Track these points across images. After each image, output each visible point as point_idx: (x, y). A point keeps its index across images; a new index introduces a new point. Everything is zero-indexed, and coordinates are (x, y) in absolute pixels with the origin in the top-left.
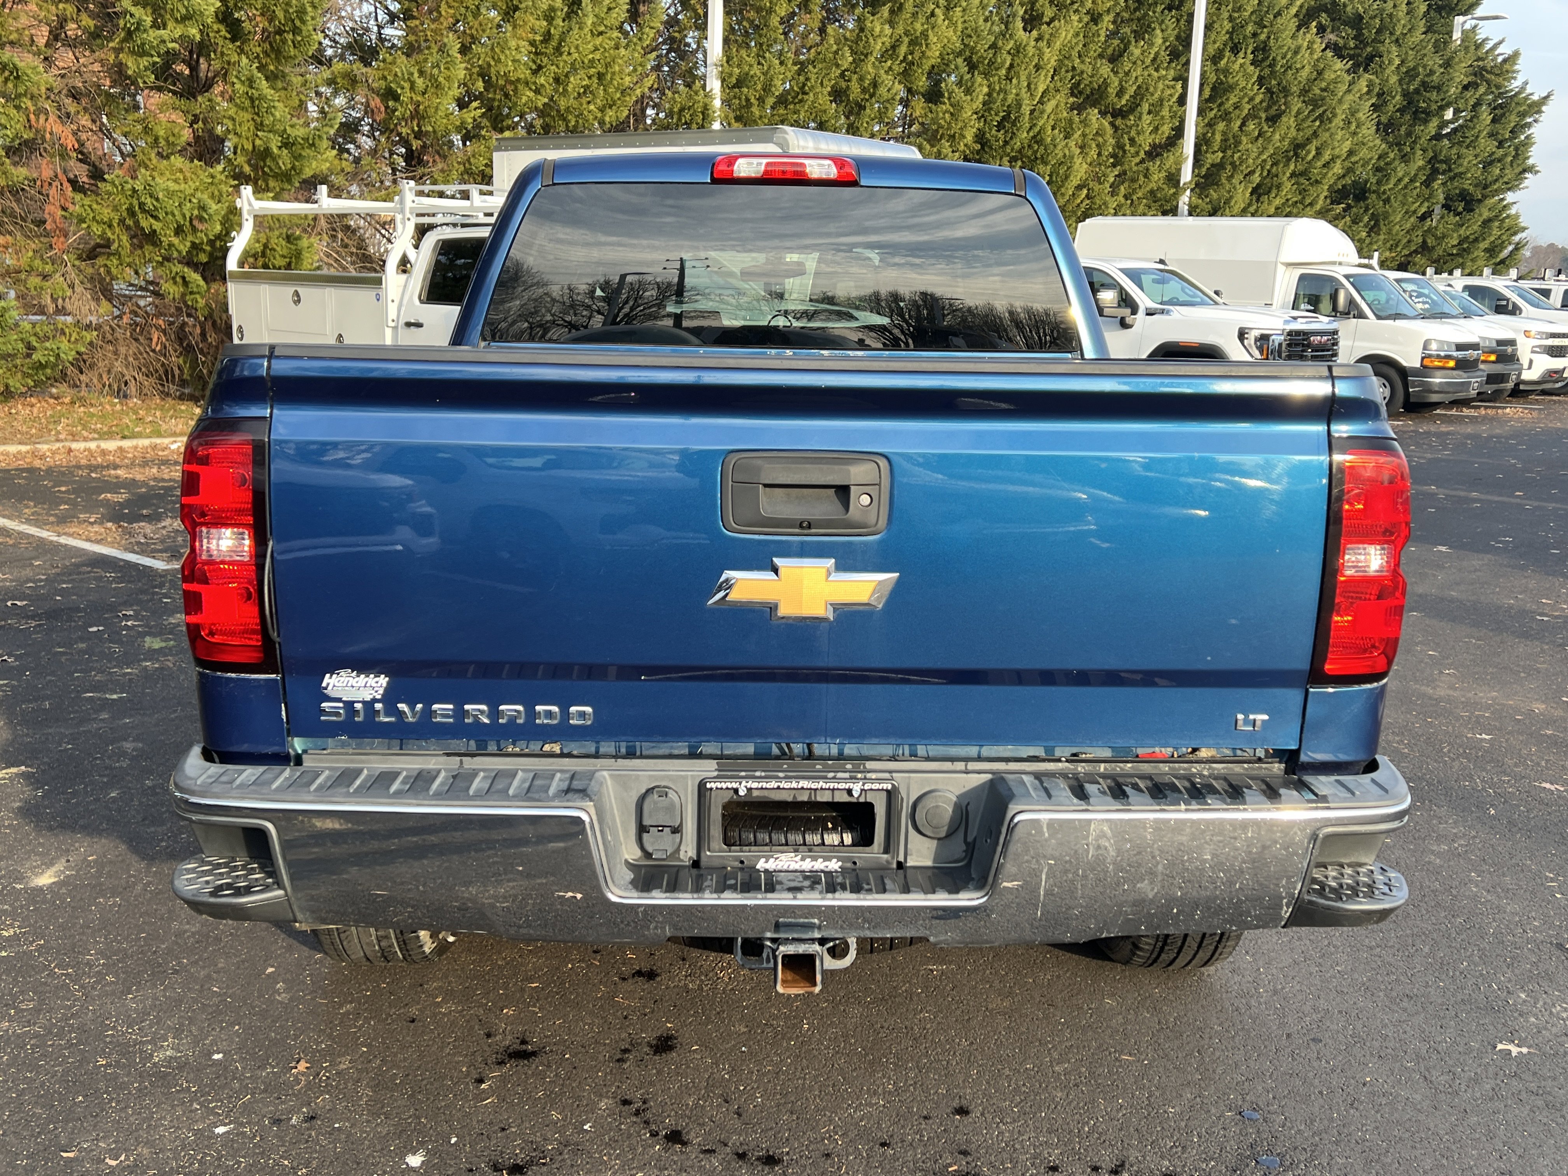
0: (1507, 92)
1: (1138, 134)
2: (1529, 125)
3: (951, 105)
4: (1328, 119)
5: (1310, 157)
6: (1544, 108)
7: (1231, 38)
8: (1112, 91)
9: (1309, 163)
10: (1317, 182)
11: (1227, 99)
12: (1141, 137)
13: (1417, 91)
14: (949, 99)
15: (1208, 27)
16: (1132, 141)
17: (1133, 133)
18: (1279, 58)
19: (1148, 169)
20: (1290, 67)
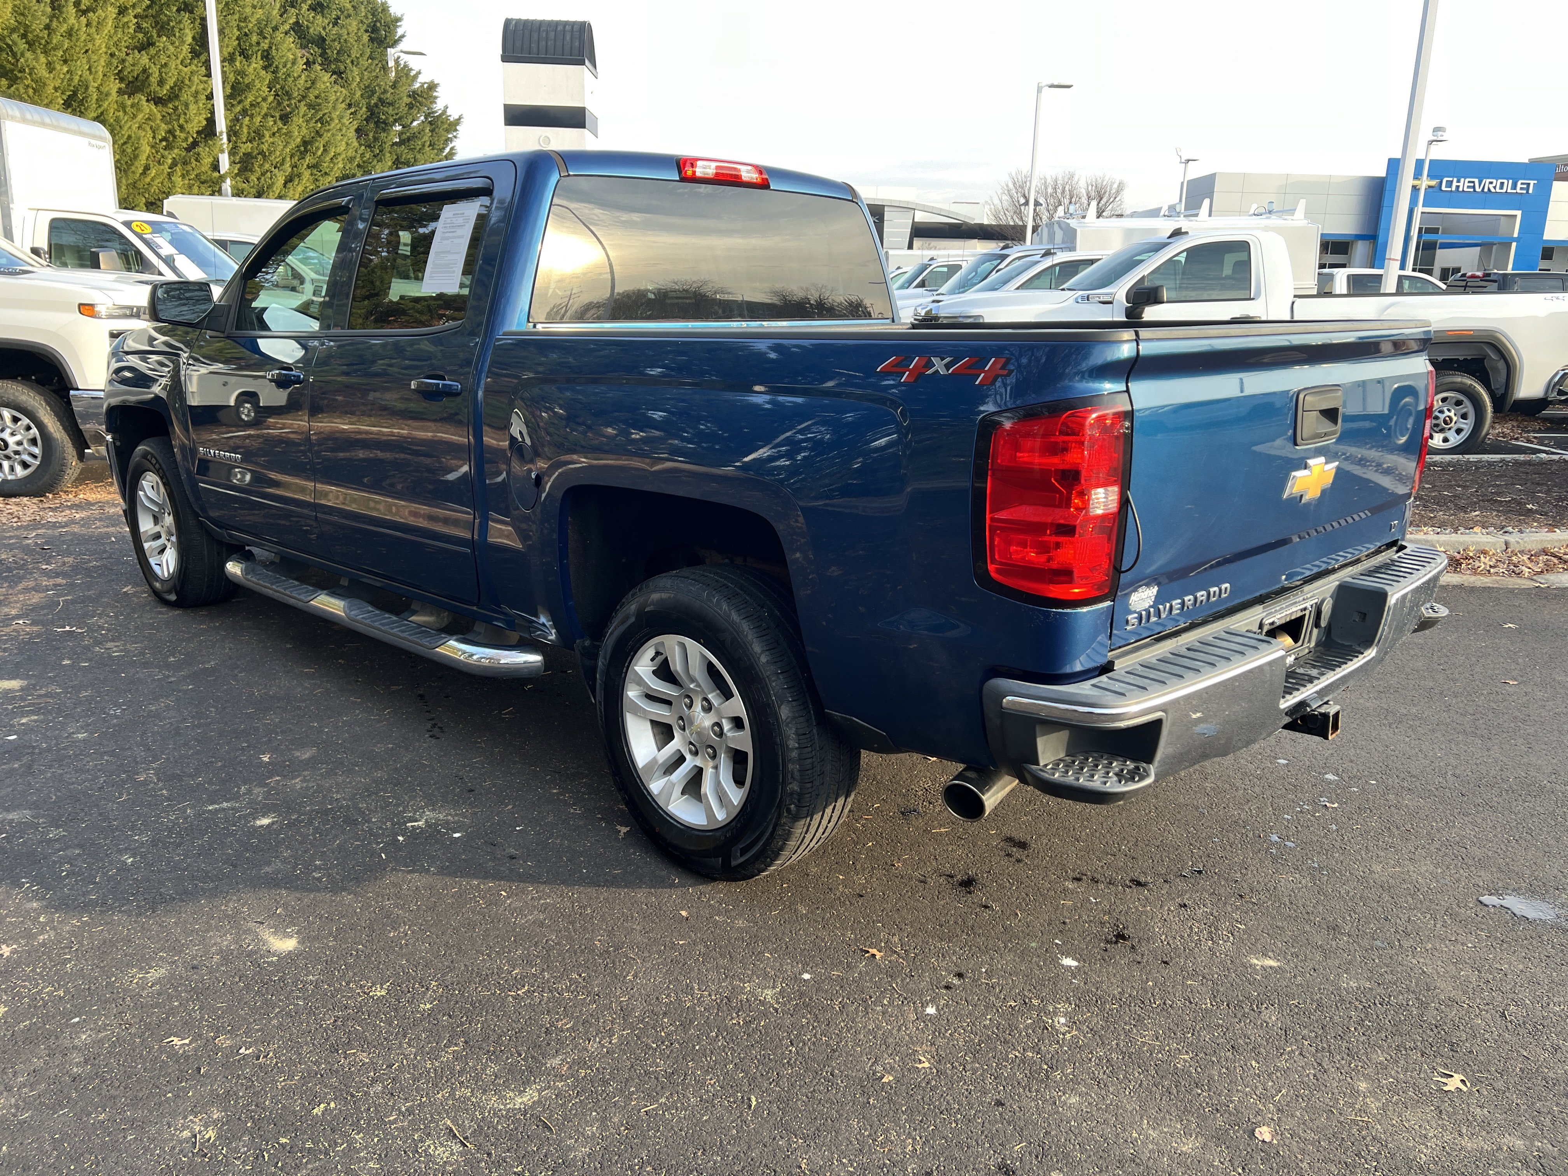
0: (433, 113)
1: (186, 122)
2: (451, 140)
3: (32, 80)
4: (327, 122)
5: (319, 153)
6: (458, 128)
7: (239, 44)
8: (154, 79)
9: (319, 158)
10: (326, 173)
11: (246, 98)
12: (190, 126)
13: (376, 105)
14: (30, 74)
15: (221, 32)
16: (181, 127)
17: (182, 121)
18: (281, 66)
19: (199, 154)
20: (289, 75)
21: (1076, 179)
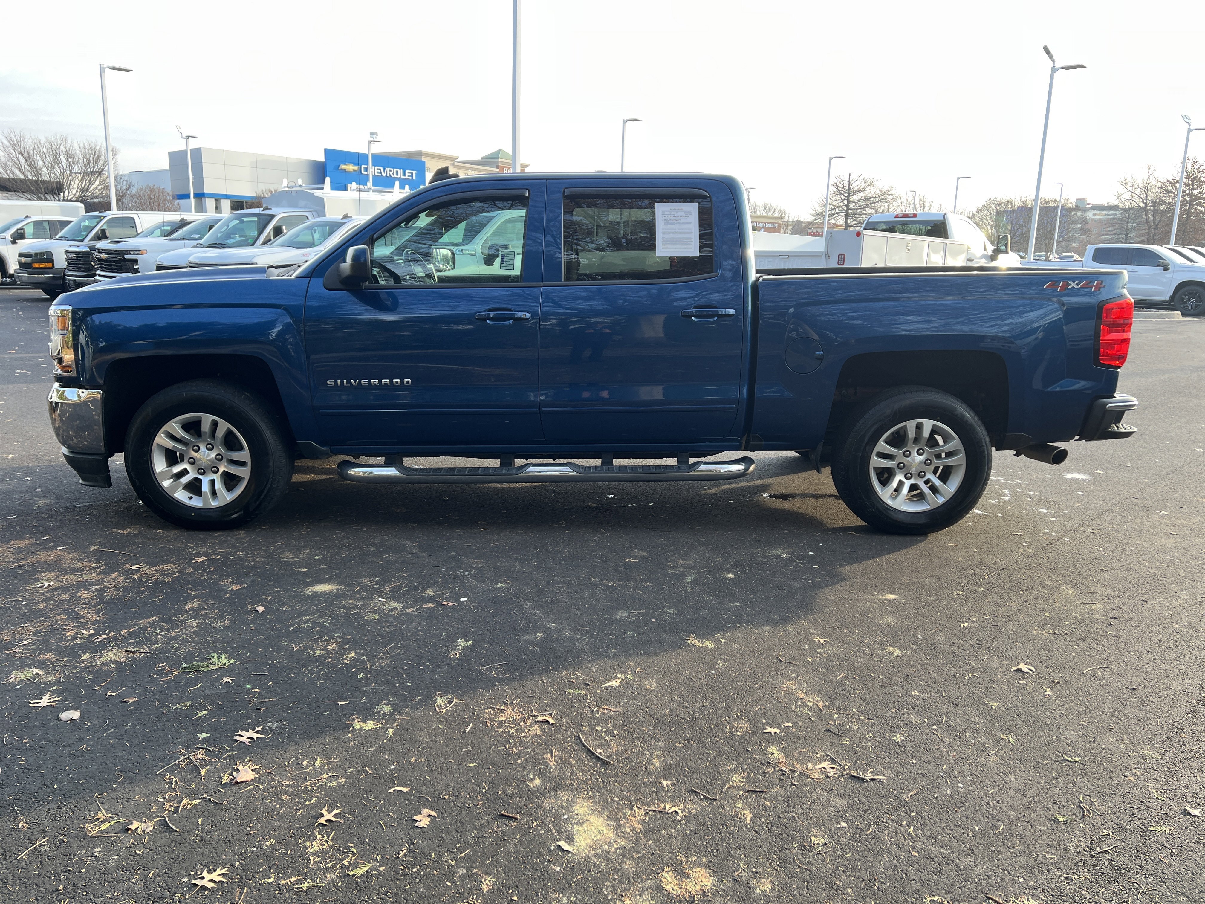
21: (69, 141)
